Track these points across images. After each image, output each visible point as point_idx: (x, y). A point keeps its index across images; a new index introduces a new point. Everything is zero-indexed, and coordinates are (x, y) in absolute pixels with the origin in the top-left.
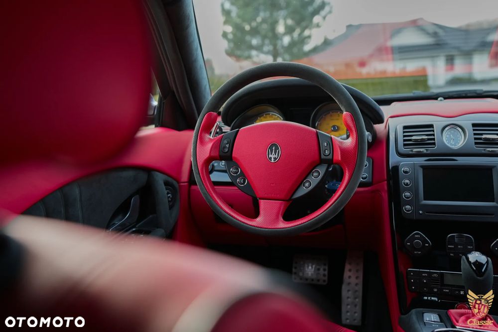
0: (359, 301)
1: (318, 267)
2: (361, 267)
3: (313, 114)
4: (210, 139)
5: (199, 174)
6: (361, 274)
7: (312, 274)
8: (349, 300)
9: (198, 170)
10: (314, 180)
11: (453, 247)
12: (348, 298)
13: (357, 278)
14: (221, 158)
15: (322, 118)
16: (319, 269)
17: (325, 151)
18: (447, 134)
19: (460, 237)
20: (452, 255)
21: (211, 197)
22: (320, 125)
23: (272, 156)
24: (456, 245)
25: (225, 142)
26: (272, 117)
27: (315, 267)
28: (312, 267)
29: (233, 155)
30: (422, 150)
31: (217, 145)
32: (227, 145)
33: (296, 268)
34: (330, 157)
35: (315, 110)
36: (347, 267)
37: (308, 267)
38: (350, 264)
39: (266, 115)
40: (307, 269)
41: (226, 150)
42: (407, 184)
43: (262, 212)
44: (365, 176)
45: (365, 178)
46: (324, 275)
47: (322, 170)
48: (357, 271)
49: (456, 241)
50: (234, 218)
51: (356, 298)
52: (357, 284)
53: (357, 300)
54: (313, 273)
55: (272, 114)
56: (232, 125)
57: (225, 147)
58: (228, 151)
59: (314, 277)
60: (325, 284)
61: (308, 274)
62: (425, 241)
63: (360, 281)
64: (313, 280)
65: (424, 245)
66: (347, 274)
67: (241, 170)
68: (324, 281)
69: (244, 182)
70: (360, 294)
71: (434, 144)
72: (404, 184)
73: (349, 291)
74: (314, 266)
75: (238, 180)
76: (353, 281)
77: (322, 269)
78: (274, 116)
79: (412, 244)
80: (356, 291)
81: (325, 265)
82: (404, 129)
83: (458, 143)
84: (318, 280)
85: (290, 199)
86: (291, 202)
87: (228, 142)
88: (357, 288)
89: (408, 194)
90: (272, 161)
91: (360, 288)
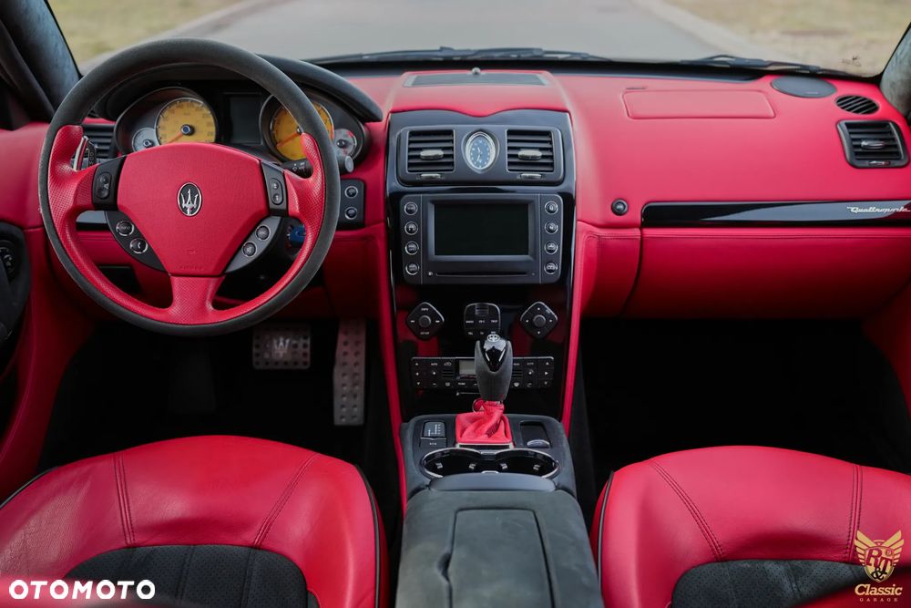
0: (360, 389)
1: (294, 342)
2: (362, 337)
3: (264, 105)
4: (73, 173)
5: (58, 238)
6: (362, 348)
7: (284, 354)
8: (345, 388)
9: (55, 230)
10: (259, 244)
11: (472, 322)
12: (344, 385)
13: (357, 354)
14: (97, 207)
15: (279, 112)
16: (295, 346)
17: (274, 197)
18: (473, 147)
19: (483, 308)
20: (471, 333)
21: (85, 277)
22: (278, 123)
23: (188, 205)
24: (476, 319)
25: (102, 179)
26: (193, 106)
27: (290, 342)
28: (284, 343)
29: (118, 202)
30: (434, 175)
31: (88, 184)
32: (105, 186)
33: (258, 346)
34: (283, 206)
35: (268, 99)
36: (342, 338)
37: (278, 343)
38: (346, 333)
39: (180, 101)
40: (276, 347)
41: (106, 194)
42: (411, 231)
43: (176, 298)
44: (353, 211)
45: (353, 215)
46: (305, 354)
47: (272, 225)
48: (357, 343)
49: (476, 313)
50: (129, 309)
51: (355, 385)
52: (356, 364)
53: (357, 388)
54: (286, 352)
55: (192, 101)
56: (119, 119)
57: (101, 189)
58: (108, 195)
59: (289, 358)
60: (307, 367)
61: (278, 354)
62: (435, 316)
63: (362, 358)
64: (286, 363)
65: (433, 321)
66: (340, 349)
67: (135, 227)
68: (305, 363)
69: (143, 247)
70: (362, 378)
71: (452, 164)
72: (407, 229)
73: (344, 375)
74: (287, 341)
75: (131, 246)
76: (351, 359)
77: (300, 345)
78: (196, 105)
79: (417, 321)
80: (356, 374)
81: (305, 338)
82: (410, 136)
83: (487, 161)
84: (296, 363)
85: (223, 273)
86: (224, 278)
87: (106, 178)
88: (356, 370)
89: (413, 247)
90: (188, 213)
91: (361, 369)
